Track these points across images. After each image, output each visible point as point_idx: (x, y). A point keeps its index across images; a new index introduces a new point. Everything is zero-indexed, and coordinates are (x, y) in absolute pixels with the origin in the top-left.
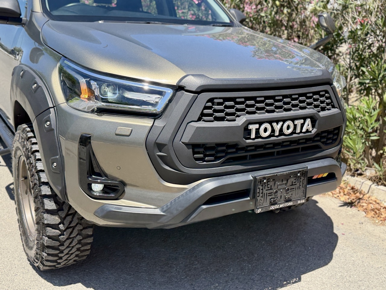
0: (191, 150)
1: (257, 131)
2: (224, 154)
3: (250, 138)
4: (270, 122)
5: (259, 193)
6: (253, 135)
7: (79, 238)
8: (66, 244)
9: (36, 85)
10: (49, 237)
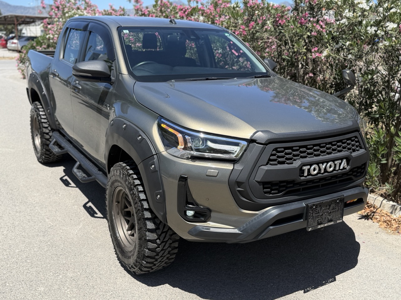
0: (262, 186)
1: (309, 170)
2: (285, 188)
3: (303, 176)
4: (318, 164)
5: (310, 216)
6: (306, 174)
7: (169, 249)
8: (160, 254)
9: (140, 137)
10: (149, 249)
